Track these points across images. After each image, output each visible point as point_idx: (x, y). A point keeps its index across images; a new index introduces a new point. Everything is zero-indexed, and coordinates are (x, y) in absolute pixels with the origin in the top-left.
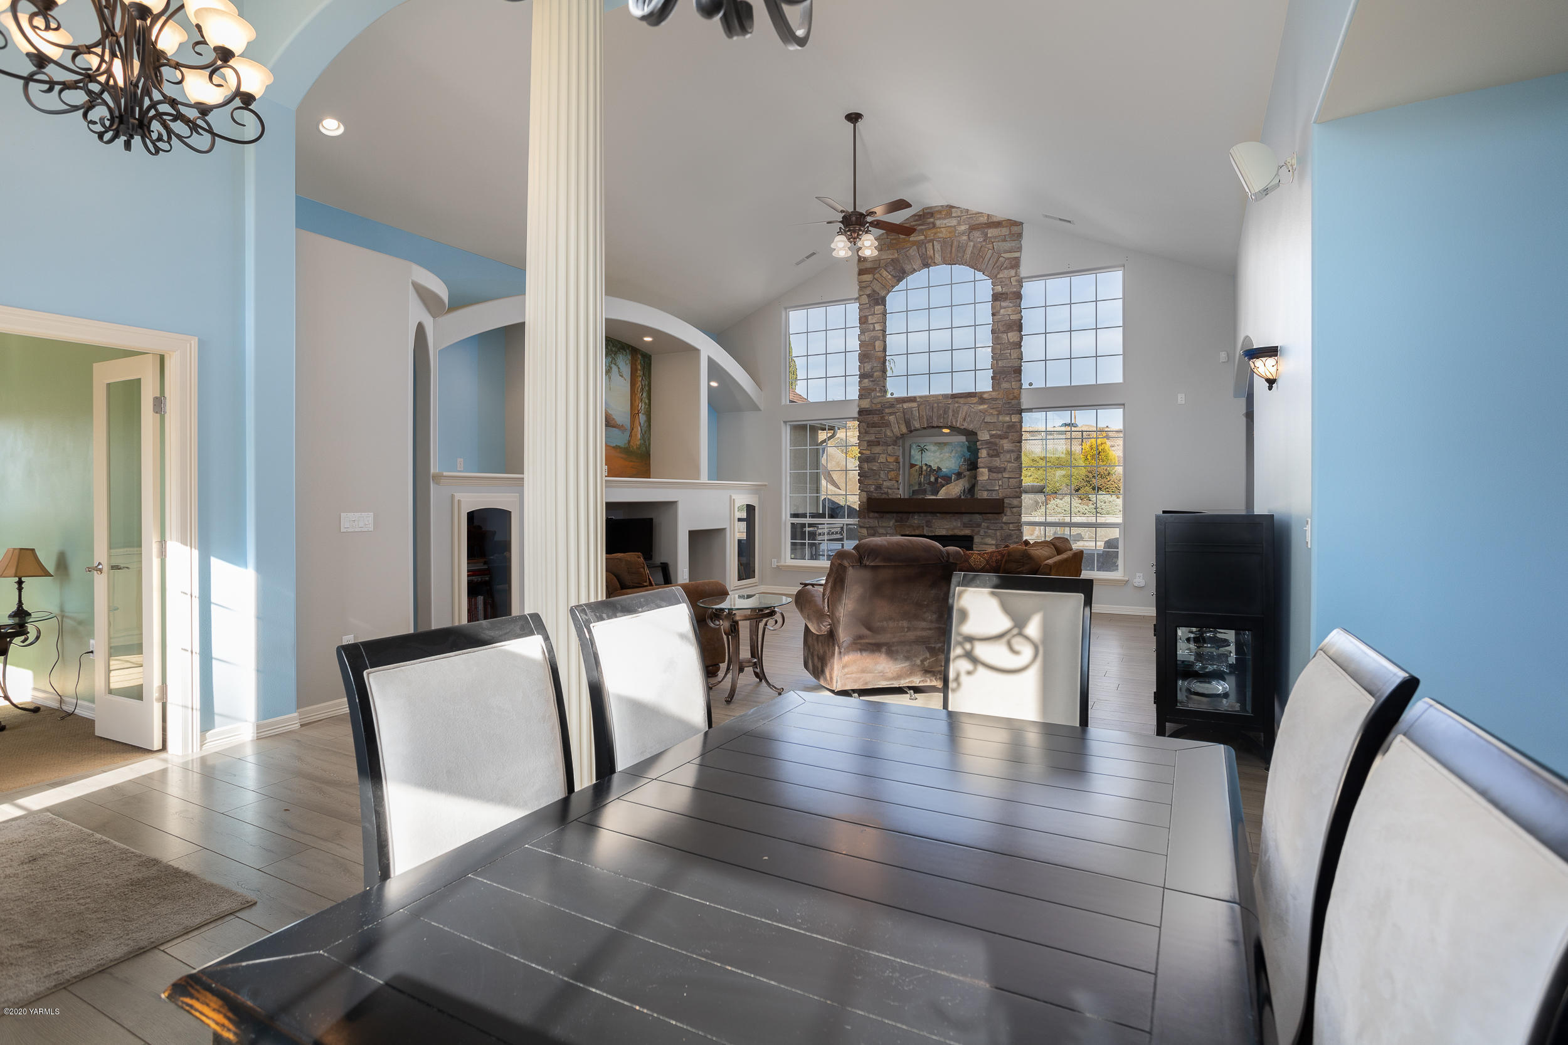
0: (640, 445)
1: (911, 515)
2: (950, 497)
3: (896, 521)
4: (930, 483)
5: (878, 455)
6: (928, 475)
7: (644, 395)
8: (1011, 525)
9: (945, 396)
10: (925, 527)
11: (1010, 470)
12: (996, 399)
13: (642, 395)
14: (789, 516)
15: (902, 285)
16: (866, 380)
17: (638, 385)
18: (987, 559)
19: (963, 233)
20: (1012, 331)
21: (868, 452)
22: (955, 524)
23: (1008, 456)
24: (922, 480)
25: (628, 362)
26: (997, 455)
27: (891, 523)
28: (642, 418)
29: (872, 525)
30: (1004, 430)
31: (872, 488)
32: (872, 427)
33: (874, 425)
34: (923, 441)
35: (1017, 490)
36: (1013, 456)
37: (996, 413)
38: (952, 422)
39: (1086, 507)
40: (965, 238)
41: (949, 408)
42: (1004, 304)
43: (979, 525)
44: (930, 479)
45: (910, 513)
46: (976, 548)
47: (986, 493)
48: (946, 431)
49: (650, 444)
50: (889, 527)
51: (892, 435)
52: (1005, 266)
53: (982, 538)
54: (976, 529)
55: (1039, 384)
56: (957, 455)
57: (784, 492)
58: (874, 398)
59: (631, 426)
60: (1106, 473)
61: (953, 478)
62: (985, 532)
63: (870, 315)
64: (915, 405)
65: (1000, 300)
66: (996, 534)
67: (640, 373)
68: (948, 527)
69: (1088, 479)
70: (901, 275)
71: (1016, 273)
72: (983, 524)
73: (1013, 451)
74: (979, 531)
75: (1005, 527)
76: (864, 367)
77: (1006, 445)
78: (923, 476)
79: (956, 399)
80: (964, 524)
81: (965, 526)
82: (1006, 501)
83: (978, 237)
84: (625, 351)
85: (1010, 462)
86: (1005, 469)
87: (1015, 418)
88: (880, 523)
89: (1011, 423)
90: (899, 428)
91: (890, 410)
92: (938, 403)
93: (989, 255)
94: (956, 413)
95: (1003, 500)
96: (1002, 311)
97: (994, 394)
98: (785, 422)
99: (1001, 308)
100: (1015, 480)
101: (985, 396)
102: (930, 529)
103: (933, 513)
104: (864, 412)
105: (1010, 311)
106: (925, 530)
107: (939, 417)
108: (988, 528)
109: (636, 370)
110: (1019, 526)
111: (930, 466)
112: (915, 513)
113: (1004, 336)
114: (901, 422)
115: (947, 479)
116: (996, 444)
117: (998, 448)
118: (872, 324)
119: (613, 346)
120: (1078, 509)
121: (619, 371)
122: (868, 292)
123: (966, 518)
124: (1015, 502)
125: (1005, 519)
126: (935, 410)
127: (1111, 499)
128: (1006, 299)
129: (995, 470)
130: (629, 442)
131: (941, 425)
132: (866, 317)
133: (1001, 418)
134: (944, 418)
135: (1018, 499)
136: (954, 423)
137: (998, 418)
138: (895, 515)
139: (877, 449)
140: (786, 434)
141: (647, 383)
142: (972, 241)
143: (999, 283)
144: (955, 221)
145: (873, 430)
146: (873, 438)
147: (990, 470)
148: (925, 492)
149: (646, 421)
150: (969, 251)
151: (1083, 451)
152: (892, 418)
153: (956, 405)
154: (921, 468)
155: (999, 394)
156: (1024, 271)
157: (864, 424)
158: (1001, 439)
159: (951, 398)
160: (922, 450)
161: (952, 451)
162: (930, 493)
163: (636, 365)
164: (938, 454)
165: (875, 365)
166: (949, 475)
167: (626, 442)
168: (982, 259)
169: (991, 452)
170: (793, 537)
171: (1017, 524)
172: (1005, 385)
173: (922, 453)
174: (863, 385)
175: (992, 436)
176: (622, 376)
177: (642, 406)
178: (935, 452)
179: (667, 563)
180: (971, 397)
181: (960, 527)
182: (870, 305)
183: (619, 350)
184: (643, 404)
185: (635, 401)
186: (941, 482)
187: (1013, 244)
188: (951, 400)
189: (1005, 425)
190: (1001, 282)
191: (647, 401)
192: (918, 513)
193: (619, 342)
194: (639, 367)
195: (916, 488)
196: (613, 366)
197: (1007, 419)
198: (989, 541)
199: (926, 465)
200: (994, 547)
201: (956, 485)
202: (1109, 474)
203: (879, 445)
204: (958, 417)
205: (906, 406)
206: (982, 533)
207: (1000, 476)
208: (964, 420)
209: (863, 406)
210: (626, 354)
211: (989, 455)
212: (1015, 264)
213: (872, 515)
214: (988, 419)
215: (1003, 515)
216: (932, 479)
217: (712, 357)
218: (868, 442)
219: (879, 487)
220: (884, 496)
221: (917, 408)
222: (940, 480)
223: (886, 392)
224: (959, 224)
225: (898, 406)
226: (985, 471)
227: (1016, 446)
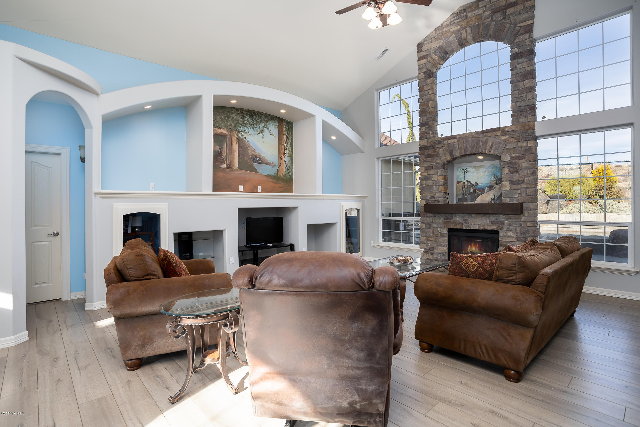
0: (286, 175)
1: (454, 215)
2: (484, 203)
3: (444, 219)
4: (470, 193)
5: (432, 176)
6: (469, 188)
7: (289, 145)
8: (528, 223)
9: (477, 133)
10: (464, 223)
11: (527, 182)
12: (515, 131)
13: (287, 145)
14: (381, 215)
15: (447, 63)
16: (424, 128)
17: (284, 140)
18: (480, 262)
19: (488, 17)
20: (527, 79)
21: (425, 174)
22: (485, 221)
23: (525, 172)
24: (465, 191)
25: (276, 126)
26: (517, 171)
27: (441, 220)
28: (287, 159)
29: (428, 221)
30: (522, 152)
31: (429, 197)
32: (428, 158)
33: (429, 156)
34: (465, 166)
35: (533, 197)
36: (529, 172)
37: (515, 141)
38: (482, 150)
39: (596, 208)
40: (489, 20)
41: (480, 140)
42: (520, 61)
43: (503, 223)
44: (470, 190)
45: (453, 213)
46: (501, 239)
47: (508, 199)
48: (480, 157)
49: (292, 174)
50: (440, 223)
51: (440, 162)
52: (520, 32)
53: (506, 232)
54: (501, 226)
55: (551, 116)
56: (489, 174)
57: (377, 200)
58: (429, 138)
59: (279, 163)
60: (610, 187)
61: (486, 189)
62: (508, 228)
63: (425, 85)
64: (455, 140)
65: (517, 59)
66: (516, 229)
67: (285, 133)
68: (480, 223)
69: (596, 191)
70: (445, 55)
71: (530, 36)
72: (506, 222)
73: (529, 168)
74: (503, 227)
75: (523, 224)
76: (422, 119)
77: (524, 163)
78: (465, 189)
79: (485, 134)
80: (492, 222)
81: (493, 223)
82: (524, 205)
83: (499, 17)
84: (274, 120)
85: (527, 176)
86: (523, 182)
87: (530, 144)
88: (434, 220)
89: (527, 147)
90: (445, 157)
91: (439, 146)
92: (472, 138)
93: (507, 28)
94: (485, 143)
95: (521, 205)
96: (519, 66)
97: (514, 128)
98: (378, 158)
99: (518, 64)
100: (532, 189)
101: (506, 129)
102: (468, 225)
103: (470, 214)
104: (423, 148)
105: (525, 65)
106: (464, 226)
107: (472, 147)
108: (510, 225)
109: (283, 131)
110: (535, 224)
111: (470, 182)
112: (457, 213)
113: (521, 84)
114: (446, 153)
115: (482, 191)
116: (515, 164)
117: (517, 166)
118: (427, 90)
119: (265, 117)
120: (589, 209)
121: (270, 132)
122: (424, 70)
123: (493, 218)
124: (532, 206)
125: (523, 219)
126: (470, 143)
127: (614, 203)
128: (521, 57)
129: (515, 183)
130: (277, 173)
131: (474, 152)
132: (423, 87)
133: (519, 144)
134: (476, 148)
135: (534, 204)
136: (483, 151)
137: (517, 145)
138: (443, 215)
139: (431, 172)
140: (379, 165)
141: (290, 138)
142: (494, 21)
143: (515, 46)
144: (481, 11)
145: (428, 159)
146: (428, 164)
147: (512, 183)
148: (466, 200)
149: (289, 161)
150: (492, 28)
151: (593, 175)
152: (440, 151)
153: (485, 138)
154: (464, 183)
155: (517, 127)
156: (536, 33)
157: (423, 156)
158: (520, 159)
159: (481, 134)
160: (465, 172)
161: (486, 171)
162: (470, 200)
163: (282, 128)
164: (475, 173)
165: (429, 117)
166: (483, 187)
167: (275, 173)
168: (502, 32)
169: (512, 170)
170: (384, 228)
171: (533, 223)
172: (522, 120)
173: (464, 174)
174: (422, 131)
175: (512, 158)
176: (272, 135)
177: (287, 152)
178: (473, 172)
179: (293, 244)
180: (496, 131)
181: (489, 224)
182: (425, 79)
183: (269, 120)
184: (288, 151)
185: (282, 148)
186: (478, 193)
187: (527, 15)
188: (481, 135)
189: (523, 149)
190: (517, 45)
191: (290, 149)
192: (458, 213)
193: (270, 115)
194: (284, 129)
195: (461, 197)
196: (265, 129)
197: (525, 144)
198: (511, 234)
199: (467, 181)
200: (515, 239)
201: (489, 194)
202: (612, 188)
203: (433, 169)
204: (486, 146)
205: (449, 142)
206: (505, 228)
207: (519, 186)
208: (491, 148)
209: (422, 145)
210: (275, 122)
211: (511, 172)
212: (530, 29)
213: (428, 215)
214: (509, 146)
215: (522, 215)
216: (472, 191)
217: (325, 119)
218: (426, 167)
219: (433, 197)
220: (436, 203)
221: (457, 143)
222: (477, 191)
223: (437, 134)
224: (484, 11)
225: (445, 142)
226: (507, 184)
227: (532, 164)
